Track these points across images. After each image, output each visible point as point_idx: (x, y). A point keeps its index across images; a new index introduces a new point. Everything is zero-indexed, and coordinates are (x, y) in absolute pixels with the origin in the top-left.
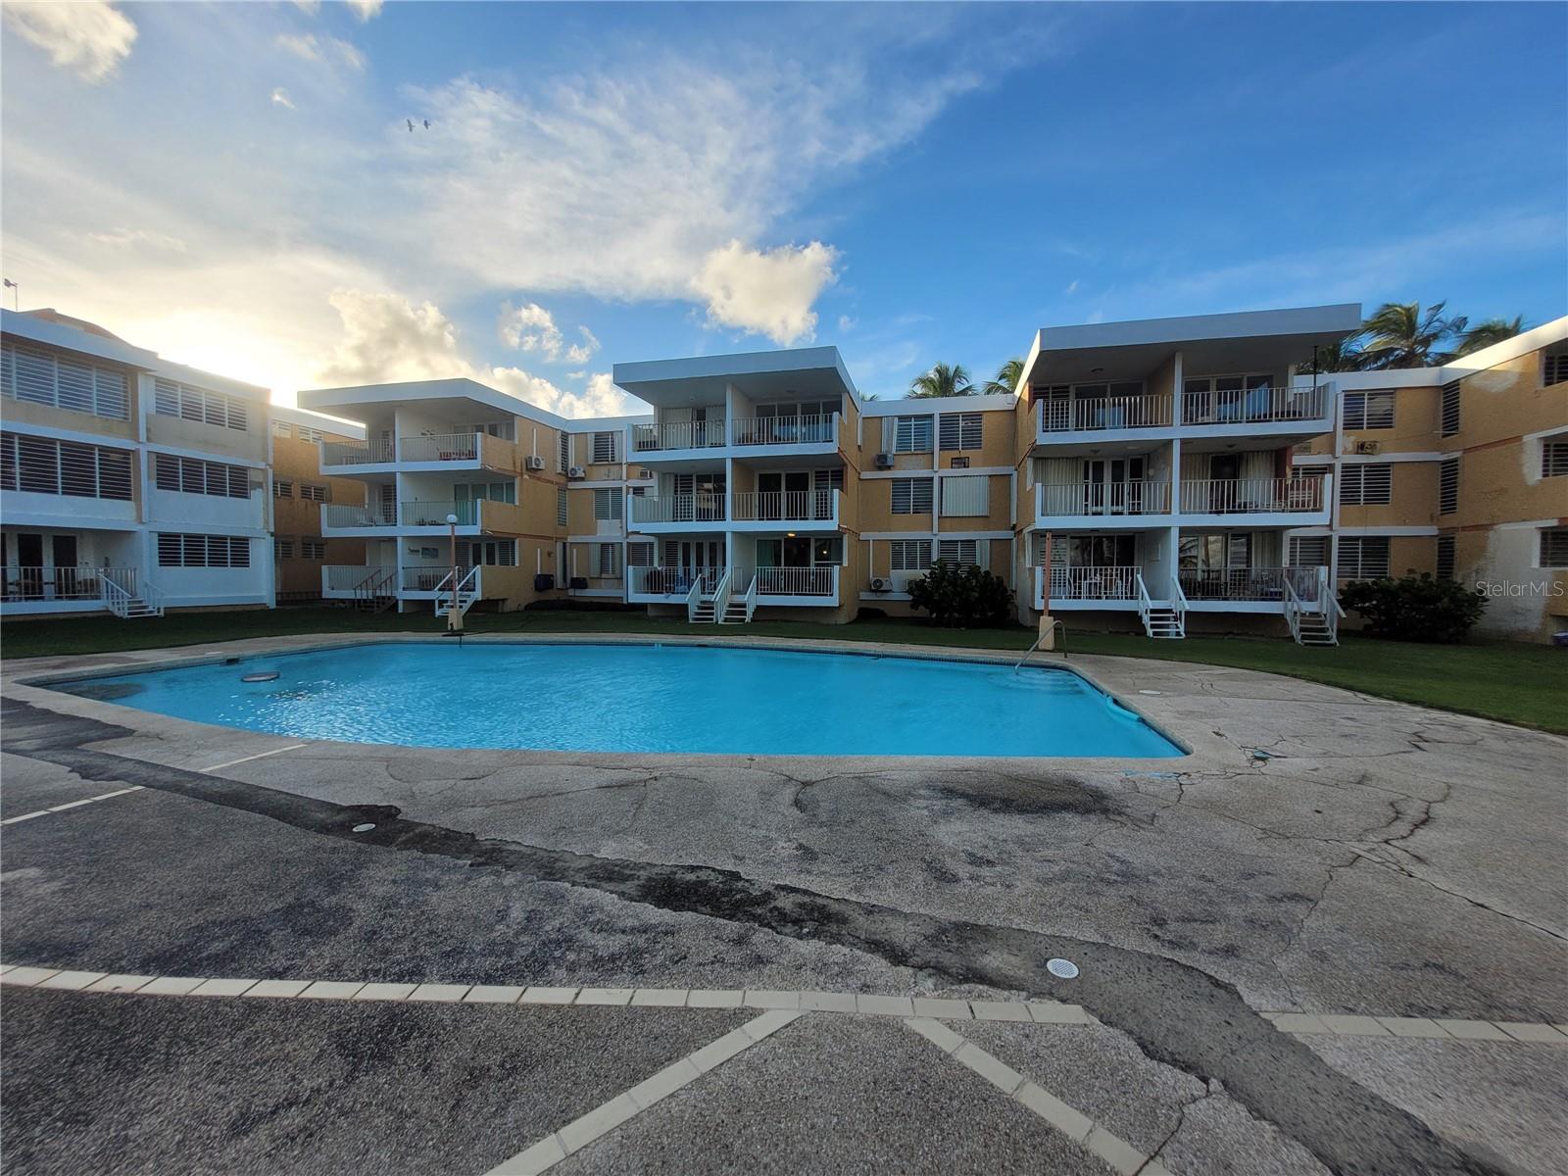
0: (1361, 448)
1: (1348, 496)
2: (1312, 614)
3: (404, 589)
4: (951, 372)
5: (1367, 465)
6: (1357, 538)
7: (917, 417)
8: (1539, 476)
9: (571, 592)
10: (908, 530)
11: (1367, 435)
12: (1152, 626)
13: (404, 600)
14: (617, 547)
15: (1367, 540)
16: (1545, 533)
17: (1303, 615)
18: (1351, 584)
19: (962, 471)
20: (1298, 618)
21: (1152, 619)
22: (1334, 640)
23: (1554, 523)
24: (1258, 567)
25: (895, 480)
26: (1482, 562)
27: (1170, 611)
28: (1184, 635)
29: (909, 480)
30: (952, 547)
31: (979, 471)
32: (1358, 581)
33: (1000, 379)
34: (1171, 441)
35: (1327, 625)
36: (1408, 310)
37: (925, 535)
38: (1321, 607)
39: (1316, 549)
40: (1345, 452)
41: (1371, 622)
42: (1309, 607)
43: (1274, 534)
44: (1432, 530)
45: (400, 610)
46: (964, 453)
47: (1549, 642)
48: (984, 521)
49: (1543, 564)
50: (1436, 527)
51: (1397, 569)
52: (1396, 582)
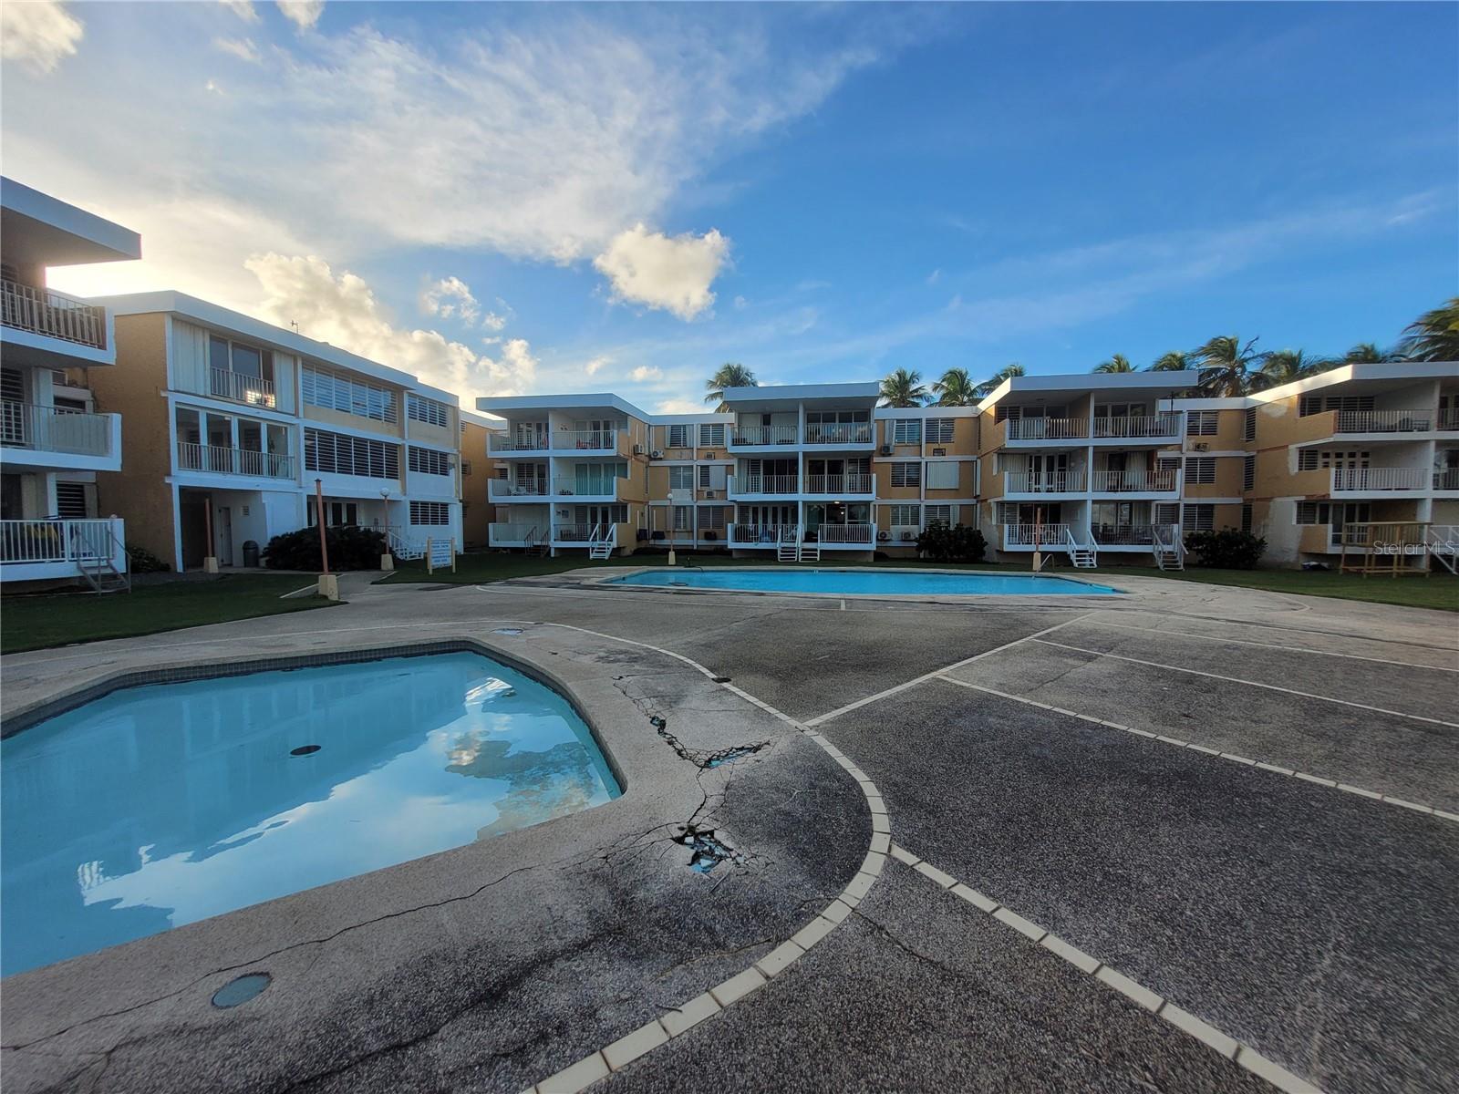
0: (1198, 447)
1: (1190, 478)
2: (1170, 552)
3: (555, 540)
4: (908, 377)
5: (1201, 458)
6: (1195, 505)
7: (909, 420)
8: (1296, 470)
9: (652, 542)
10: (904, 498)
11: (1201, 439)
12: (1077, 561)
13: (555, 548)
14: (688, 509)
15: (1201, 506)
16: (1299, 504)
17: (1164, 553)
18: (1192, 534)
19: (942, 458)
20: (1162, 555)
21: (1077, 556)
22: (1182, 568)
23: (1303, 498)
24: (1137, 524)
25: (893, 463)
26: (1266, 520)
27: (1087, 551)
28: (1096, 566)
29: (904, 463)
30: (933, 510)
31: (953, 458)
32: (1195, 532)
33: (943, 381)
34: (1087, 447)
35: (1178, 558)
36: (1230, 341)
37: (916, 502)
38: (1174, 548)
39: (1170, 512)
40: (1188, 450)
41: (1202, 558)
42: (1168, 548)
43: (1146, 504)
44: (1239, 500)
45: (553, 555)
46: (942, 446)
47: (1300, 568)
48: (955, 492)
49: (1298, 522)
50: (1241, 499)
51: (1219, 524)
52: (1217, 533)
